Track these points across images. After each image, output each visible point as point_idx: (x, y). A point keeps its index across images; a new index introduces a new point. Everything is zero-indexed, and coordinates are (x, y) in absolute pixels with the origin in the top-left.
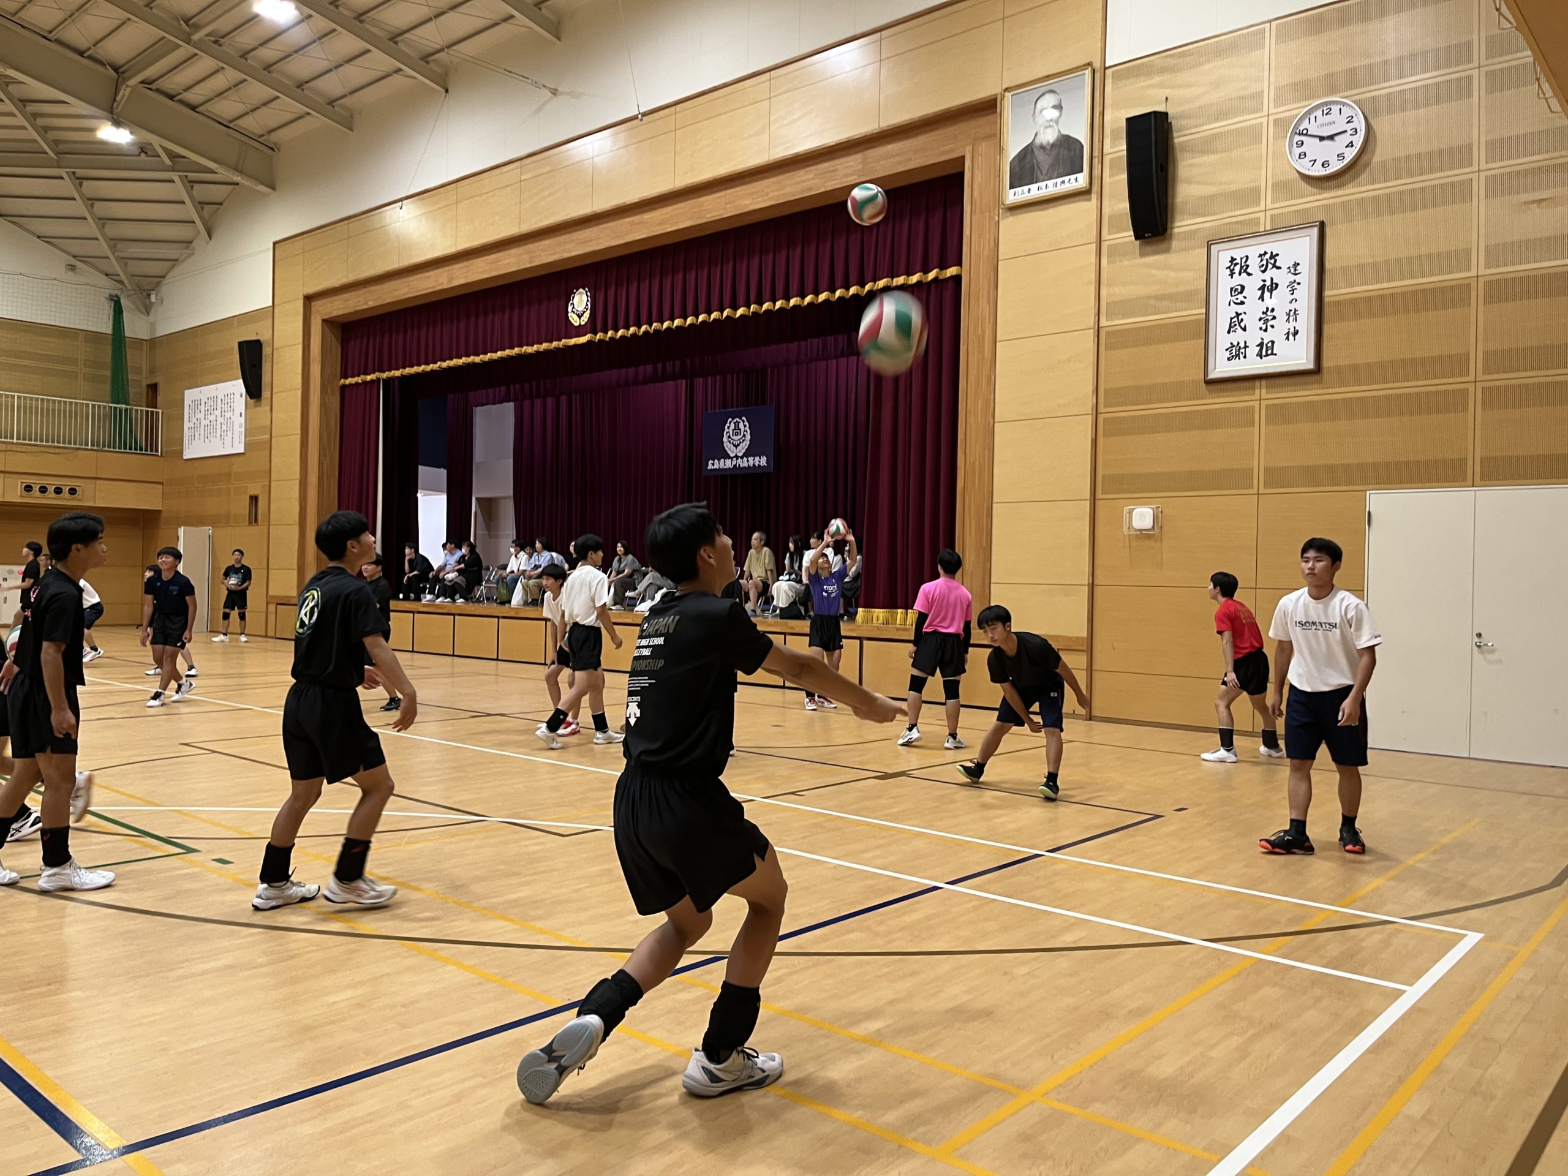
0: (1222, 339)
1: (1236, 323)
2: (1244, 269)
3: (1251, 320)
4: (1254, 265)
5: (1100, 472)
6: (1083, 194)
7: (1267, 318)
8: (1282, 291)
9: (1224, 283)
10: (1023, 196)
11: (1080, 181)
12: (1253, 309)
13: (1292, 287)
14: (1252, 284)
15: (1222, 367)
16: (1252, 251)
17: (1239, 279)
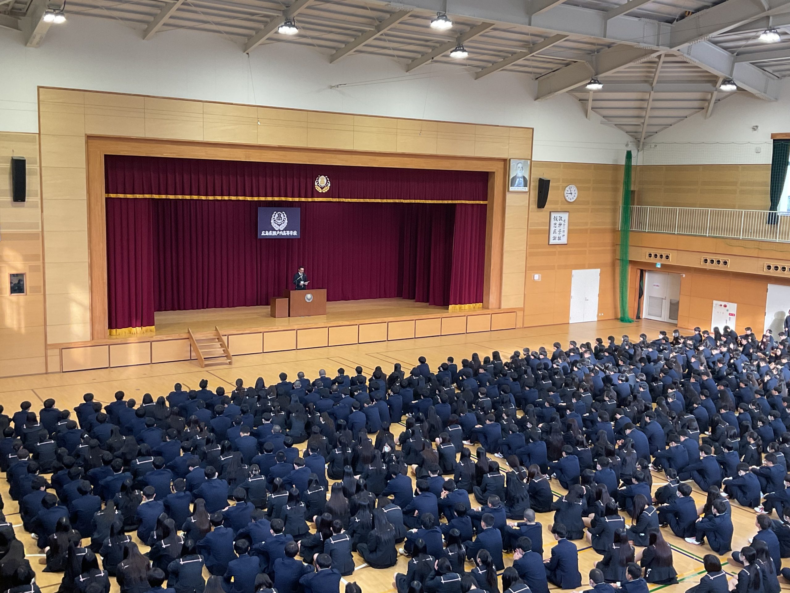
0: (552, 236)
1: (555, 232)
2: (556, 220)
3: (557, 231)
4: (558, 218)
5: (528, 265)
6: (526, 192)
7: (560, 231)
8: (562, 225)
9: (553, 222)
11: (526, 189)
12: (558, 229)
13: (564, 224)
14: (558, 223)
15: (552, 242)
16: (557, 215)
17: (556, 222)
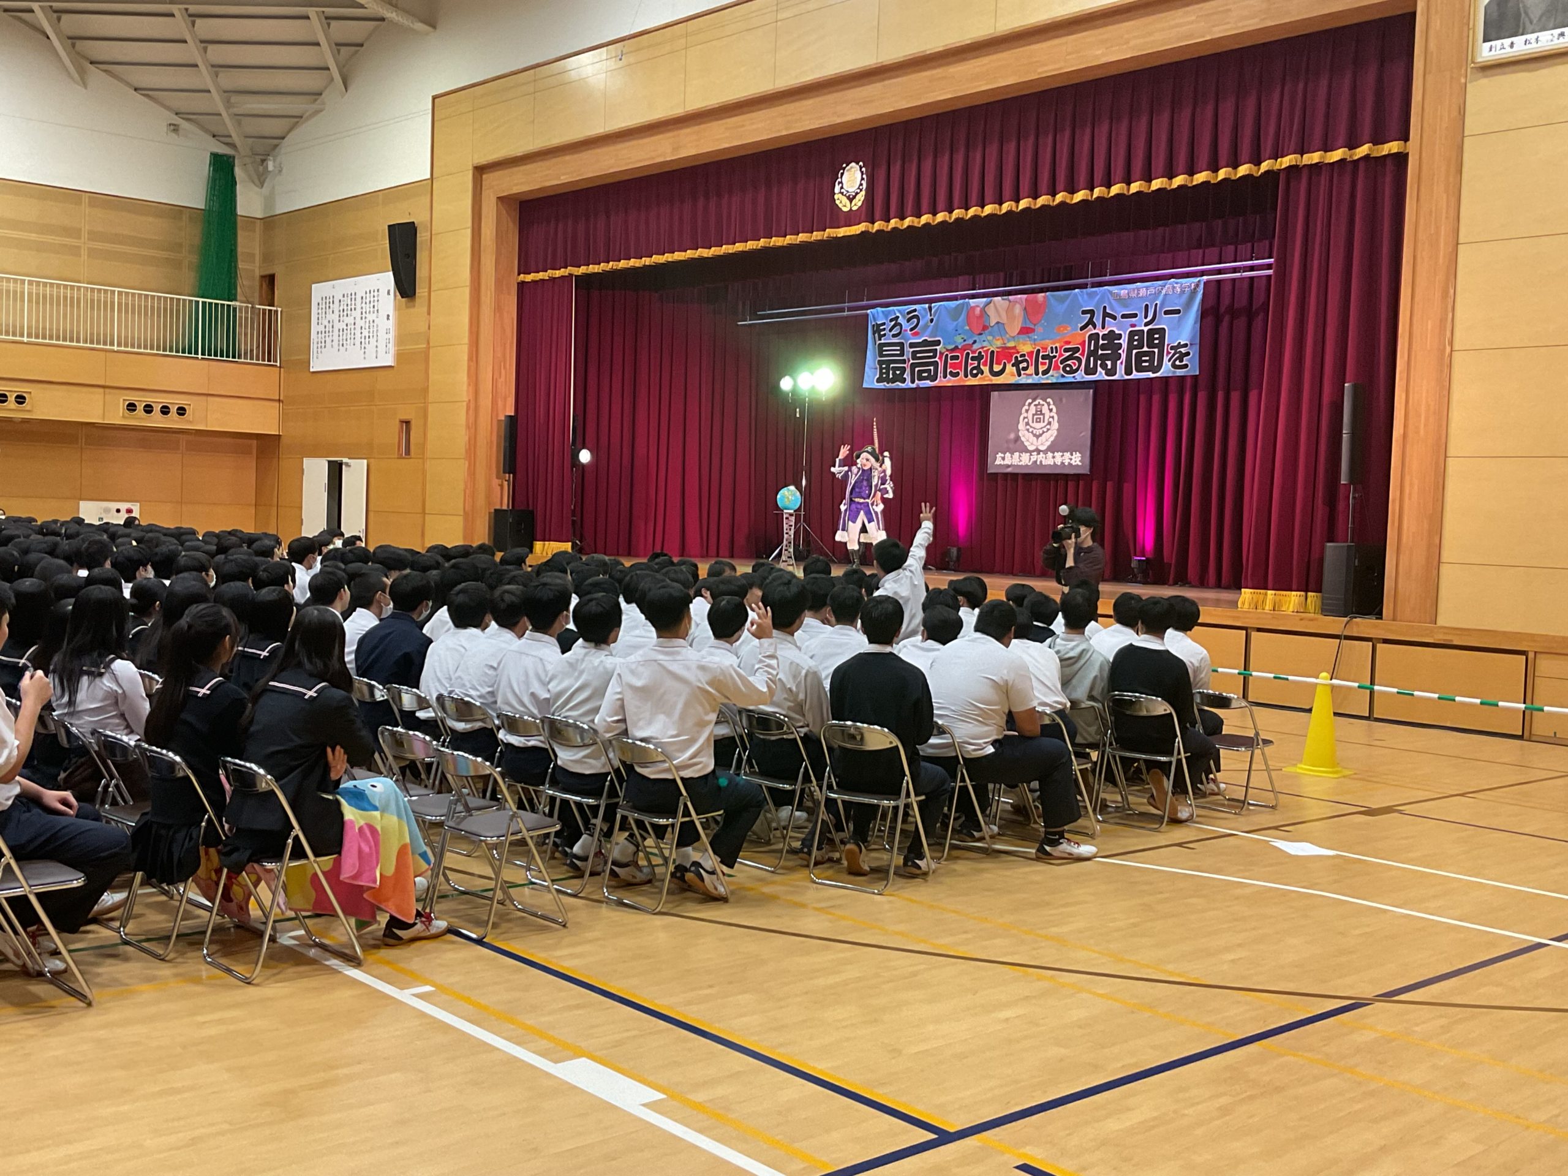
10: (1503, 51)
